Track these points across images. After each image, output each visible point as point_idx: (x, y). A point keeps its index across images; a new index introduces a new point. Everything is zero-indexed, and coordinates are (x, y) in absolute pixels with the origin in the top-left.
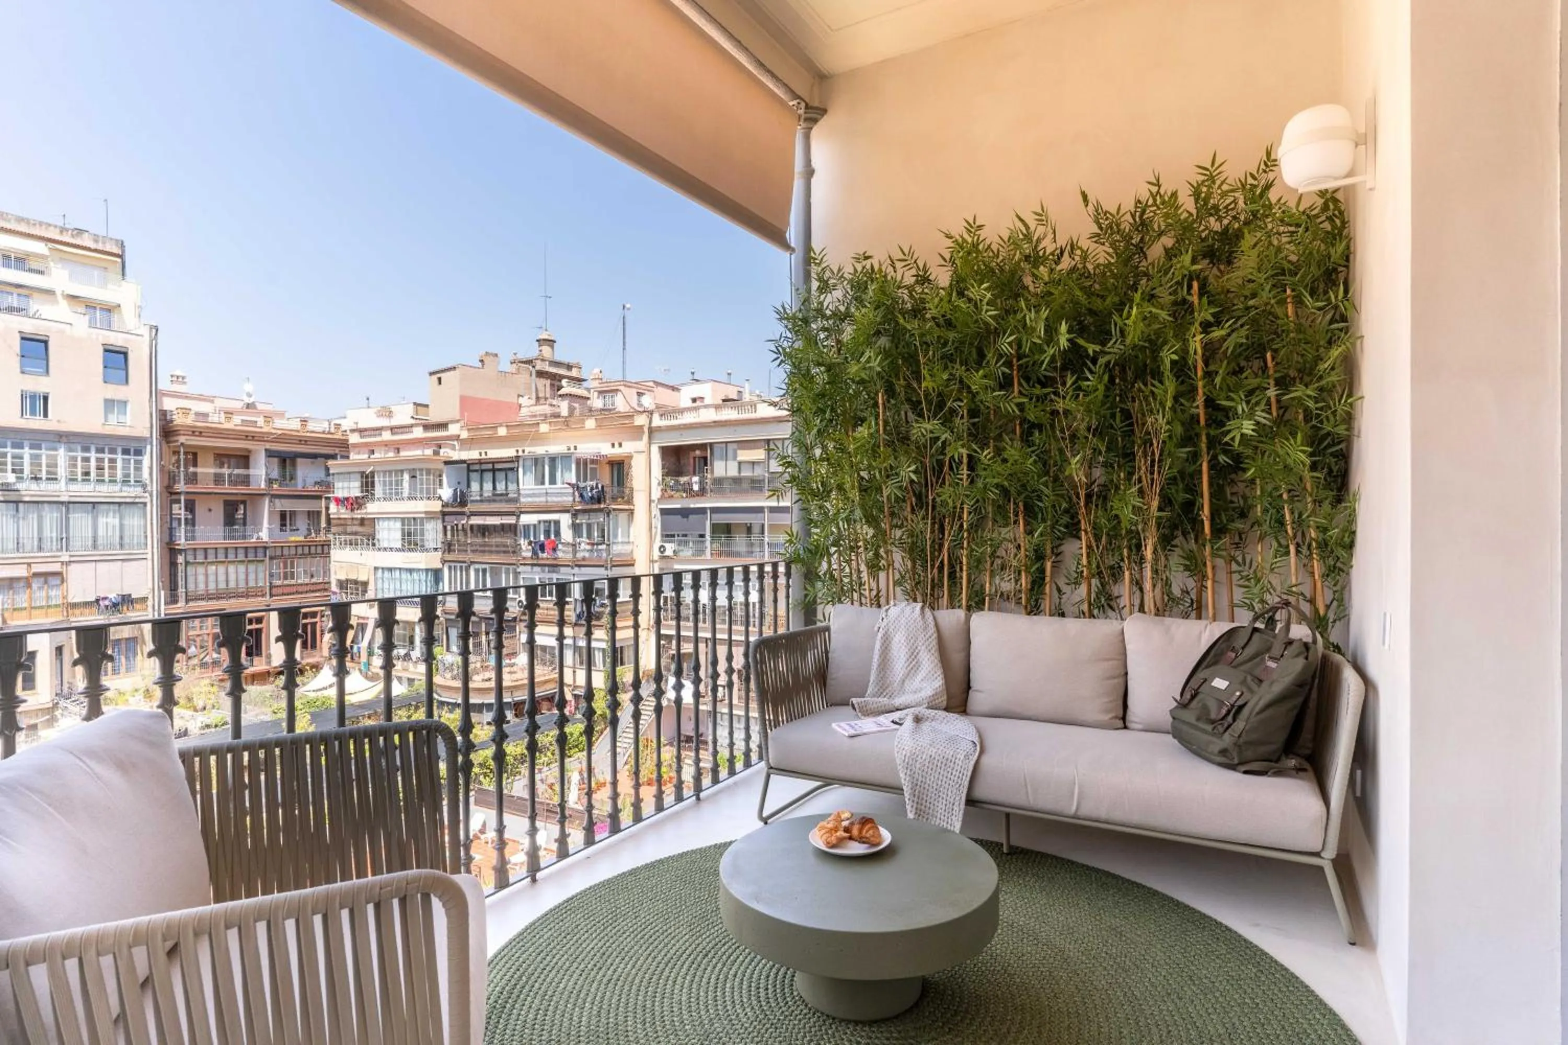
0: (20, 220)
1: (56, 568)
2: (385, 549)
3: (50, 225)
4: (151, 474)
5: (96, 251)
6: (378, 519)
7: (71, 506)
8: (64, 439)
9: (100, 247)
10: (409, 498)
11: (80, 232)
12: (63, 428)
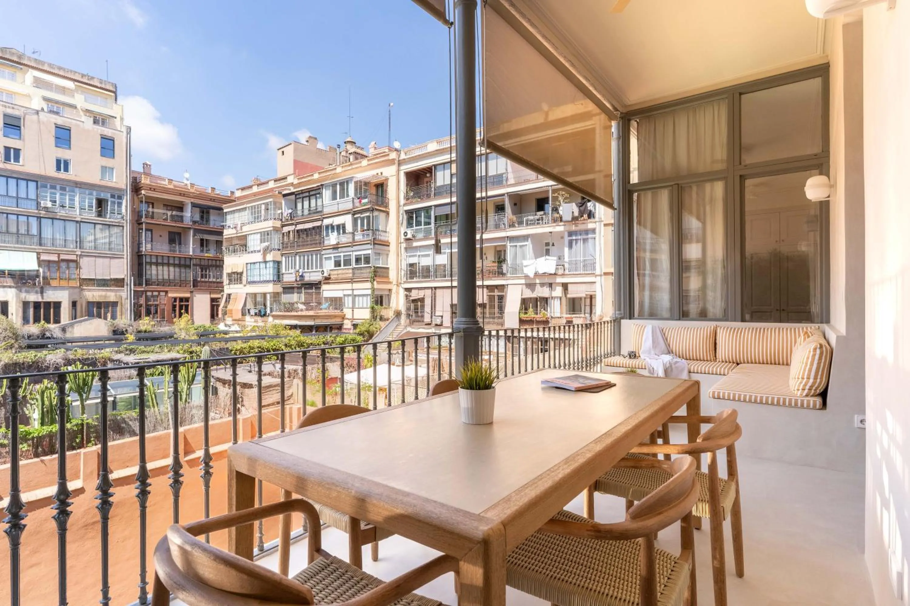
0: (60, 68)
1: (73, 257)
2: (252, 252)
3: (76, 72)
4: (126, 210)
5: (101, 88)
6: (248, 235)
7: (81, 223)
8: (79, 186)
9: (103, 86)
10: (265, 220)
11: (93, 78)
12: (78, 179)
